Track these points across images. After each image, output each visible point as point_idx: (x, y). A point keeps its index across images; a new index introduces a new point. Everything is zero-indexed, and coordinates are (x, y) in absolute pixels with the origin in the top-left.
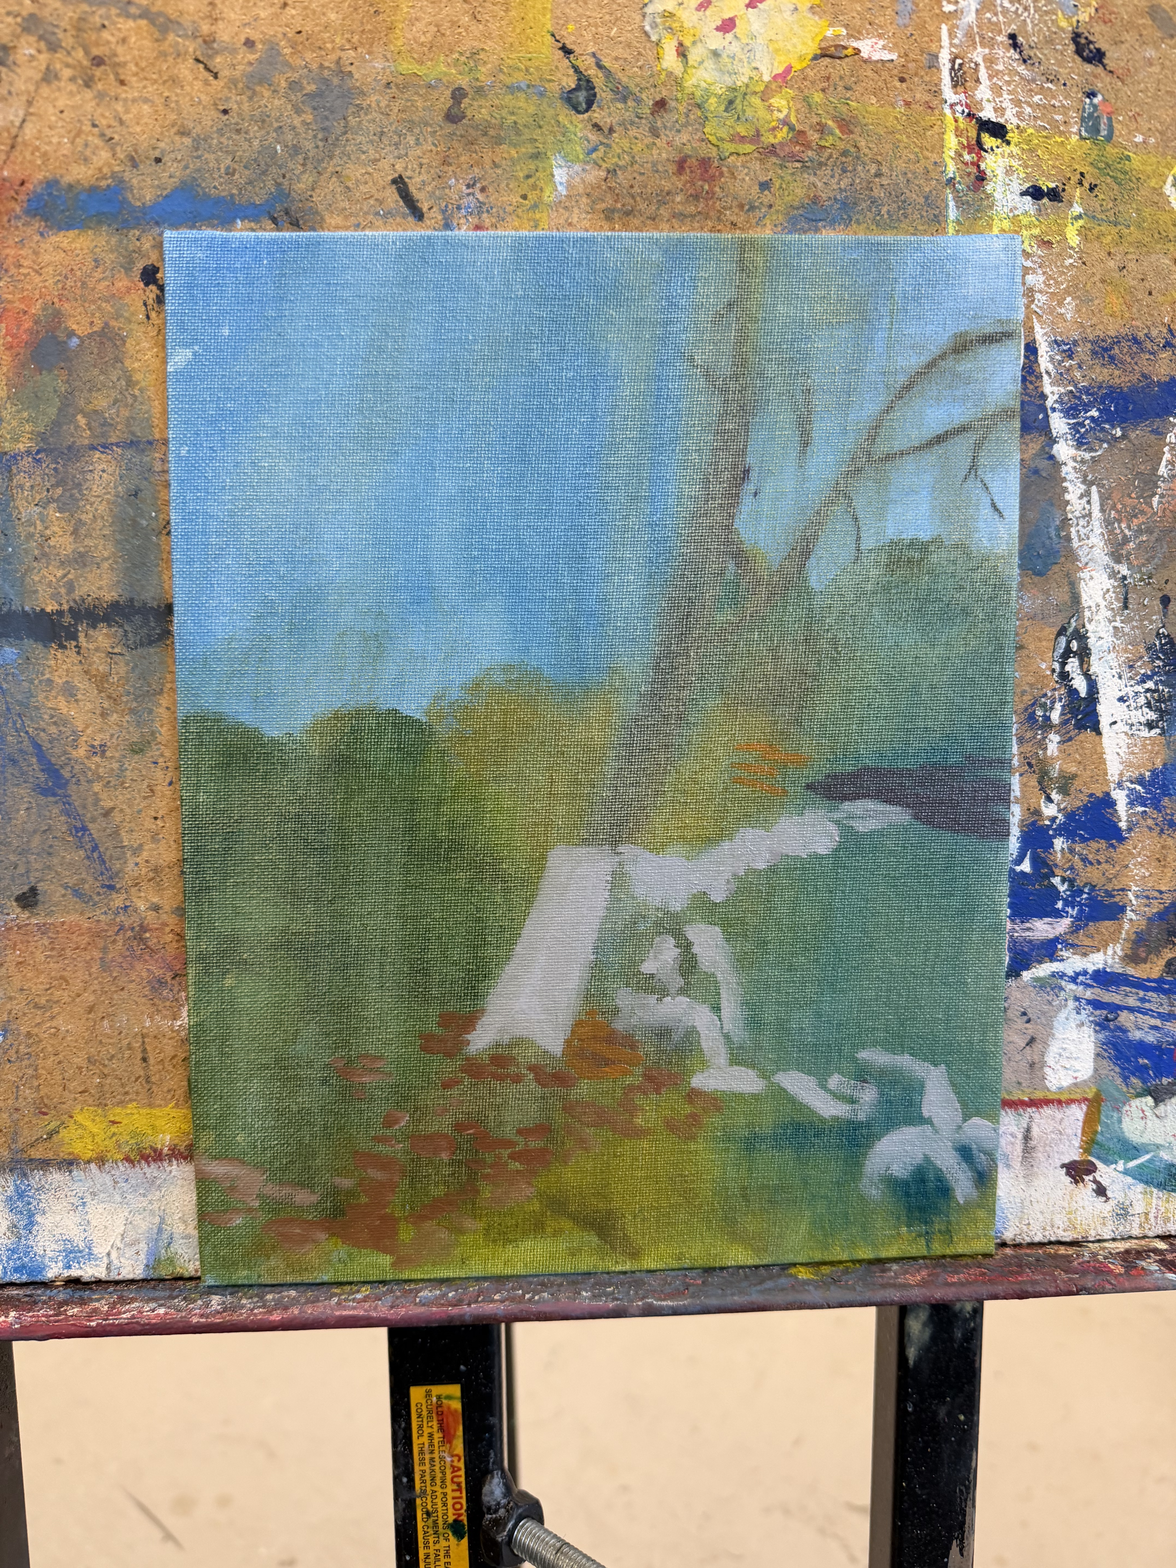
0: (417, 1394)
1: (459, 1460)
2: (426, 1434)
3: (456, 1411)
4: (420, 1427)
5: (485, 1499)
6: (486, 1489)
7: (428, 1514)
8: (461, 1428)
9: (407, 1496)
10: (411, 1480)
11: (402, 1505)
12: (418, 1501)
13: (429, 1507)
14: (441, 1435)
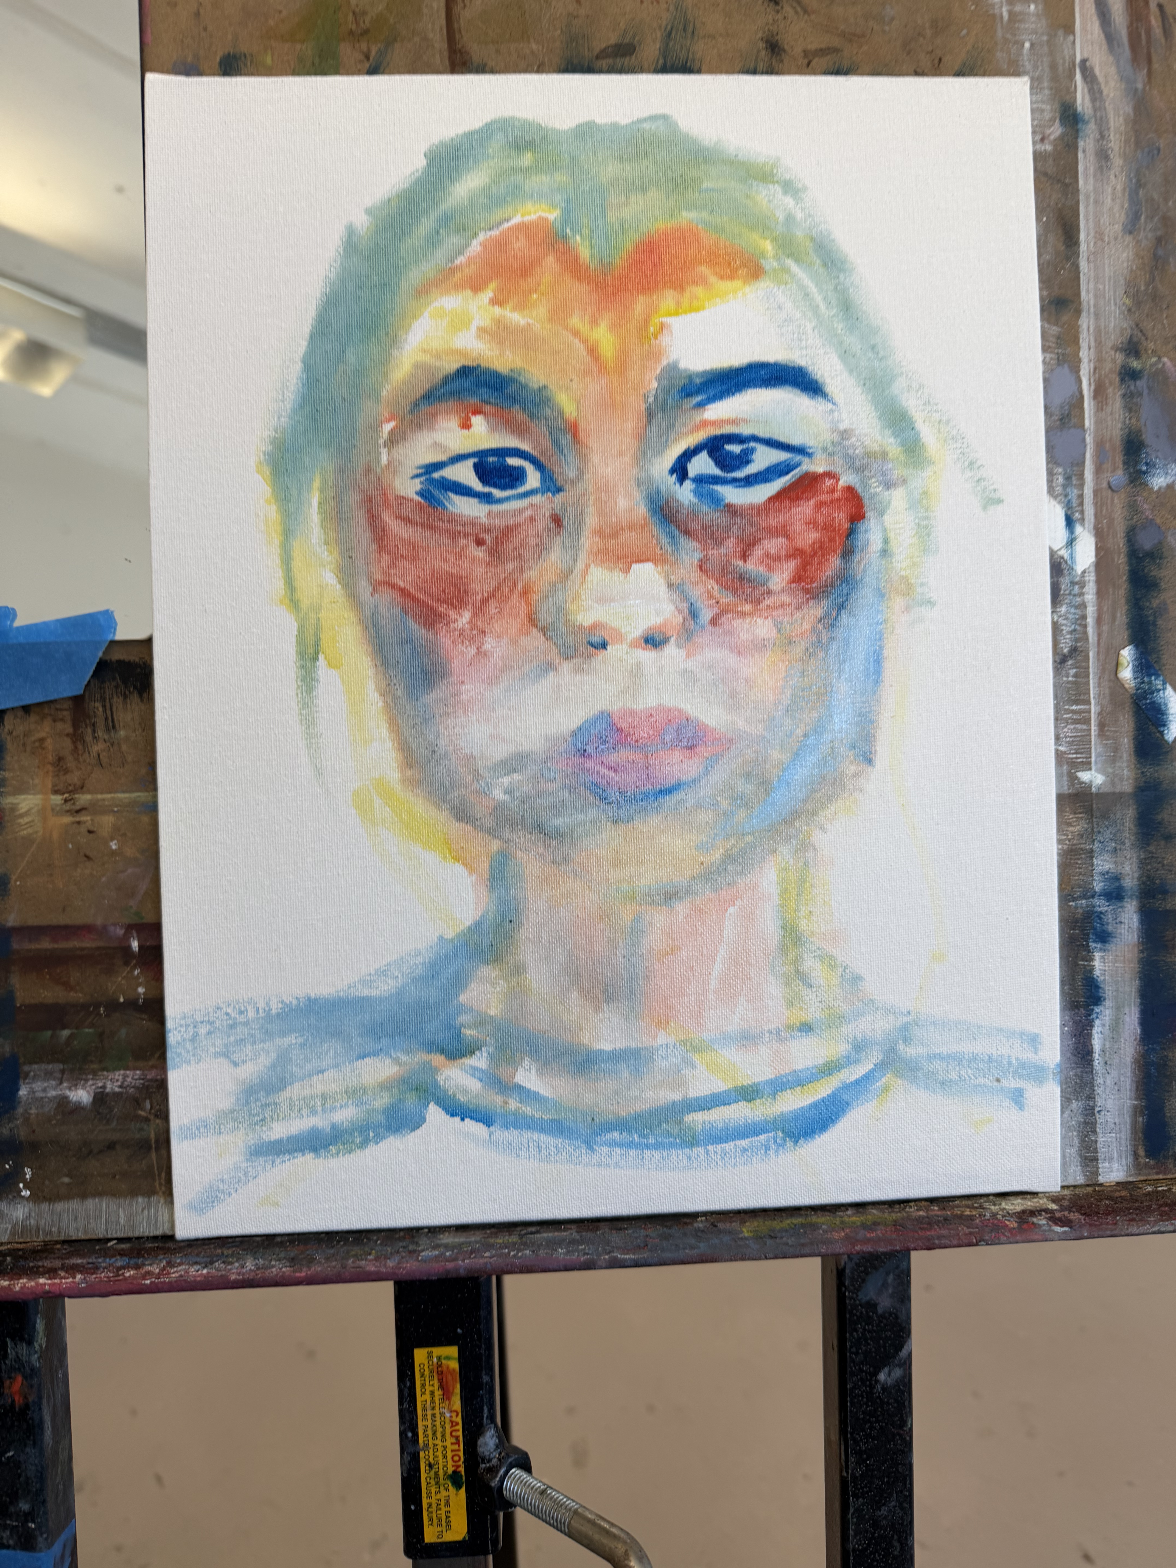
0: (420, 1355)
1: (457, 1416)
2: (428, 1392)
3: (454, 1370)
4: (423, 1386)
5: (480, 1450)
6: (481, 1441)
7: (430, 1466)
8: (458, 1386)
9: (411, 1449)
10: (416, 1434)
11: (407, 1458)
12: (422, 1454)
13: (431, 1460)
14: (441, 1392)
